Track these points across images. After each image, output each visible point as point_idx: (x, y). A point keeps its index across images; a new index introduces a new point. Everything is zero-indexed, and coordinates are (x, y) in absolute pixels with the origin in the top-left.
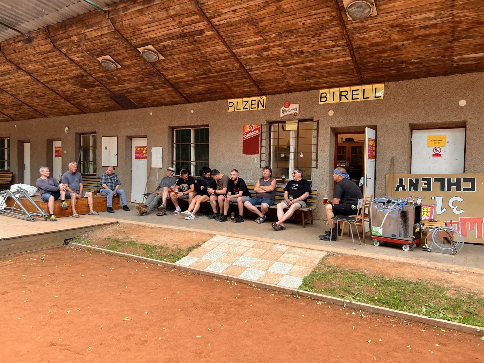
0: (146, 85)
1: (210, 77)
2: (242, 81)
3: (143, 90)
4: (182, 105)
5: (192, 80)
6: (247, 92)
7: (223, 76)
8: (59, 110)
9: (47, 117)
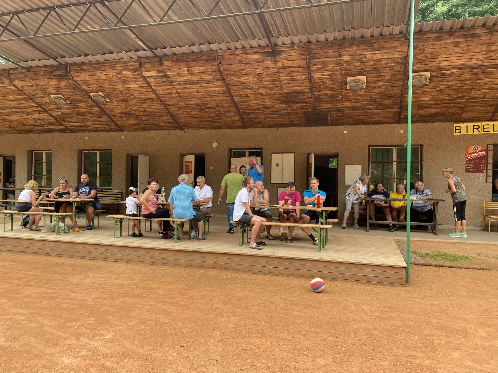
0: (371, 105)
1: (455, 103)
2: (484, 108)
3: (359, 109)
4: (388, 125)
5: (432, 104)
6: (478, 117)
7: (470, 103)
8: (212, 124)
9: (182, 130)
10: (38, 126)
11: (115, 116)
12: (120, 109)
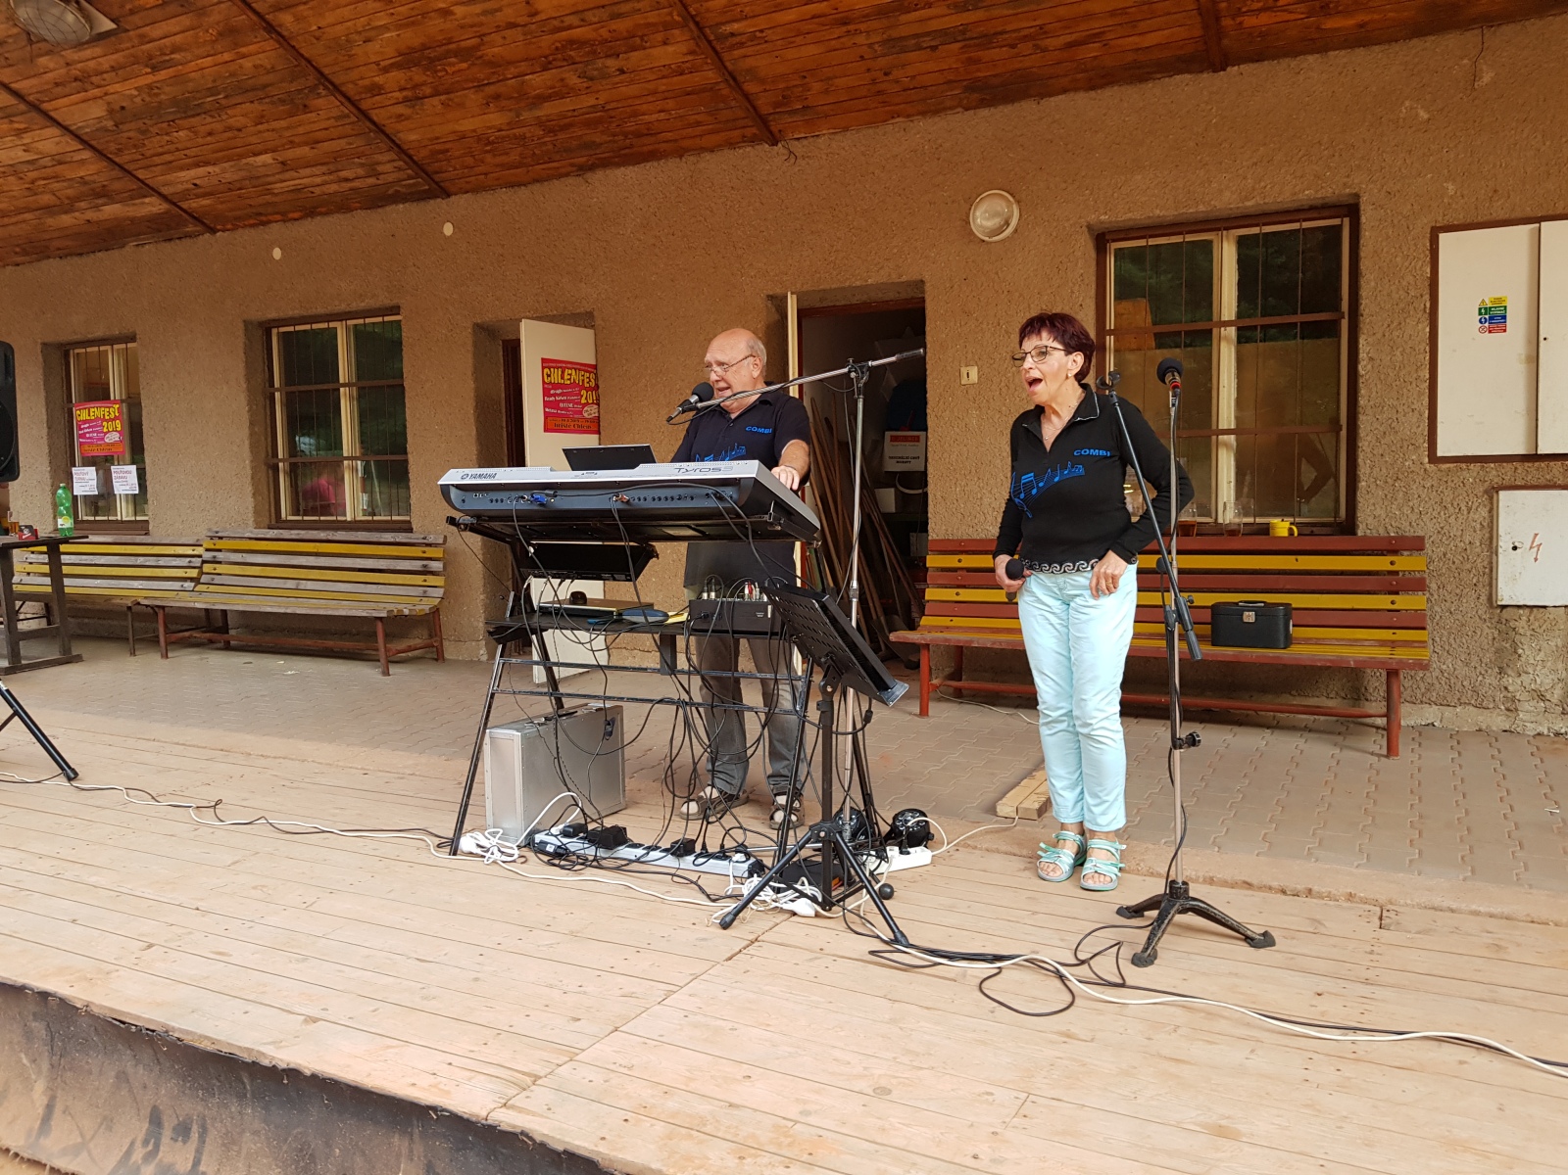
8: (971, 61)
9: (775, 143)
10: (48, 209)
11: (376, 90)
12: (385, 28)
